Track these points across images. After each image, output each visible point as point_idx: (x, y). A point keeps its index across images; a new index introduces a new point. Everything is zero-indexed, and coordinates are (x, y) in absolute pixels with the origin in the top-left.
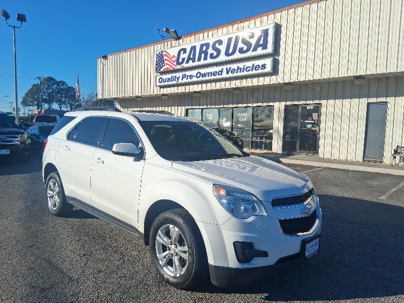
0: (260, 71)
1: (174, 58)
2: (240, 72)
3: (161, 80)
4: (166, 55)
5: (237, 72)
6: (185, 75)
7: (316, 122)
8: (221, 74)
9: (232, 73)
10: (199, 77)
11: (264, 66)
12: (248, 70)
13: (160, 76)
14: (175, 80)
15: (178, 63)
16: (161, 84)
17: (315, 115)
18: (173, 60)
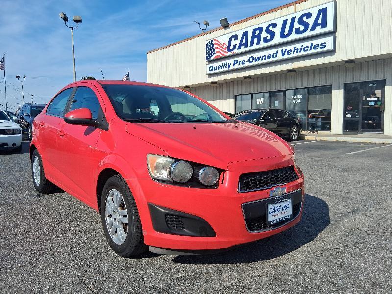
0: (319, 50)
1: (225, 46)
2: (297, 52)
3: (212, 68)
4: (216, 44)
5: (294, 53)
6: (237, 61)
7: (380, 99)
8: (276, 57)
9: (288, 54)
10: (252, 61)
11: (323, 45)
12: (306, 49)
13: (210, 65)
14: (226, 67)
15: (229, 50)
16: (212, 72)
17: (378, 93)
18: (224, 47)
